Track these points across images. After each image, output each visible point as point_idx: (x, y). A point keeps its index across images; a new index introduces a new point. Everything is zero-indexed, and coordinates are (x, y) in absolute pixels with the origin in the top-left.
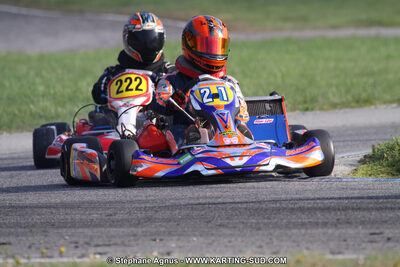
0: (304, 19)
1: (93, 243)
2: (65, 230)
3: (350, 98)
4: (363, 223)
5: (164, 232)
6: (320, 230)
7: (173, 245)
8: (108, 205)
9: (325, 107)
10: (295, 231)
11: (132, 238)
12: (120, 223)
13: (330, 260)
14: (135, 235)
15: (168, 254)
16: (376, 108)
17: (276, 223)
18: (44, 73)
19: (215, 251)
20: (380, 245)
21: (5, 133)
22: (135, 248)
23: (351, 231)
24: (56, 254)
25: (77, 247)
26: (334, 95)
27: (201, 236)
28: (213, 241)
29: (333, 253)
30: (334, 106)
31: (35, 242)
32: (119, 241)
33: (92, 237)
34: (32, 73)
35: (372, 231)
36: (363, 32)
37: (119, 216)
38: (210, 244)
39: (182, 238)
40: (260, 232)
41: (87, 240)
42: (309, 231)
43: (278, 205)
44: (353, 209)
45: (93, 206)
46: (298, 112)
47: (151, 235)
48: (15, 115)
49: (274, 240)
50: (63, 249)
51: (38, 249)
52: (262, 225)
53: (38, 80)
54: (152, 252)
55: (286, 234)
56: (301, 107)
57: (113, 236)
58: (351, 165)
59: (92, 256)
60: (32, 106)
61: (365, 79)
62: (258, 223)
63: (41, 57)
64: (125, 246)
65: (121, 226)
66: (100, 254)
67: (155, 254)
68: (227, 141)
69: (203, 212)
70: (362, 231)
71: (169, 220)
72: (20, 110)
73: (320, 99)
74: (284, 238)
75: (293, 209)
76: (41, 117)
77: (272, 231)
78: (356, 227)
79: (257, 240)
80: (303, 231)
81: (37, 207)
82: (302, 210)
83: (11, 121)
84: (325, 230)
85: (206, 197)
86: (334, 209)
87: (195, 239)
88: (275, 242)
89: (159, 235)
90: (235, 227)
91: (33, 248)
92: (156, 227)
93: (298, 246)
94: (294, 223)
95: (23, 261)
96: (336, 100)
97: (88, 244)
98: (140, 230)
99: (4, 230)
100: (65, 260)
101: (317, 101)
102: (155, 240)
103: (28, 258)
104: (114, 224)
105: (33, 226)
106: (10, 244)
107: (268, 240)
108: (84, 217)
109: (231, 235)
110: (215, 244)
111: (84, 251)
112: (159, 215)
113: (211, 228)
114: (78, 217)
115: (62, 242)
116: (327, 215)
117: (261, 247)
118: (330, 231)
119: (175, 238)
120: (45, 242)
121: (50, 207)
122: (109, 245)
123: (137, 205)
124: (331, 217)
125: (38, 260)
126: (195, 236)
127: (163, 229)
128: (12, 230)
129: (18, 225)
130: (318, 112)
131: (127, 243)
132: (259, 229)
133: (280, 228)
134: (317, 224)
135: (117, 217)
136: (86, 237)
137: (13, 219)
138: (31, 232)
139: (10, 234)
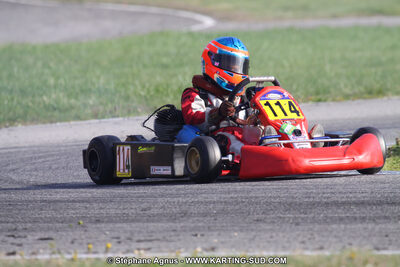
1: (135, 239)
2: (103, 225)
3: (362, 89)
5: (204, 227)
6: (360, 225)
8: (140, 200)
9: (338, 98)
10: (334, 226)
11: (172, 233)
12: (157, 218)
14: (174, 231)
15: (213, 249)
16: (389, 99)
17: (313, 218)
18: (52, 65)
19: (258, 246)
21: (20, 126)
22: (178, 244)
23: (391, 226)
24: (104, 248)
25: (119, 242)
26: (346, 86)
27: (241, 231)
28: (255, 236)
29: (378, 249)
30: (347, 97)
31: (77, 237)
32: (160, 238)
33: (132, 233)
34: (39, 64)
36: (365, 21)
37: (155, 211)
38: (253, 239)
40: (299, 227)
41: (128, 235)
42: (348, 226)
43: (311, 200)
44: (388, 203)
46: (310, 103)
47: (191, 230)
48: (28, 107)
49: (316, 235)
50: (109, 245)
51: (81, 244)
52: (300, 220)
53: (47, 71)
54: (195, 248)
55: (327, 230)
56: (313, 98)
57: (152, 232)
59: (136, 252)
60: (45, 98)
61: (373, 70)
62: (295, 218)
64: (167, 241)
65: (158, 221)
66: (145, 249)
67: (199, 249)
69: (237, 207)
71: (205, 215)
72: (33, 102)
73: (332, 90)
74: (325, 234)
75: (327, 204)
76: (55, 109)
77: (312, 226)
78: (396, 222)
79: (299, 235)
80: (342, 226)
81: (68, 201)
82: (336, 204)
83: (26, 114)
84: (365, 225)
86: (369, 204)
87: (236, 234)
89: (199, 231)
90: (274, 222)
91: (76, 244)
92: (193, 222)
93: (341, 241)
94: (331, 218)
96: (347, 91)
97: (130, 239)
98: (178, 225)
99: (41, 225)
101: (329, 92)
102: (196, 235)
104: (151, 219)
105: (70, 221)
106: (51, 239)
107: (309, 236)
108: (118, 211)
109: (272, 230)
110: (257, 239)
111: (127, 247)
112: (195, 210)
113: (250, 223)
114: (112, 212)
115: (103, 237)
116: (363, 210)
117: (303, 242)
118: (370, 226)
119: (216, 233)
120: (87, 237)
121: (83, 202)
122: (150, 241)
123: (170, 199)
124: (367, 211)
126: (235, 231)
127: (200, 224)
128: (50, 225)
129: (53, 220)
130: (331, 103)
131: (168, 238)
132: (297, 224)
133: (319, 222)
134: (355, 219)
135: (152, 212)
136: (125, 232)
137: (48, 213)
138: (70, 227)
139: (49, 229)
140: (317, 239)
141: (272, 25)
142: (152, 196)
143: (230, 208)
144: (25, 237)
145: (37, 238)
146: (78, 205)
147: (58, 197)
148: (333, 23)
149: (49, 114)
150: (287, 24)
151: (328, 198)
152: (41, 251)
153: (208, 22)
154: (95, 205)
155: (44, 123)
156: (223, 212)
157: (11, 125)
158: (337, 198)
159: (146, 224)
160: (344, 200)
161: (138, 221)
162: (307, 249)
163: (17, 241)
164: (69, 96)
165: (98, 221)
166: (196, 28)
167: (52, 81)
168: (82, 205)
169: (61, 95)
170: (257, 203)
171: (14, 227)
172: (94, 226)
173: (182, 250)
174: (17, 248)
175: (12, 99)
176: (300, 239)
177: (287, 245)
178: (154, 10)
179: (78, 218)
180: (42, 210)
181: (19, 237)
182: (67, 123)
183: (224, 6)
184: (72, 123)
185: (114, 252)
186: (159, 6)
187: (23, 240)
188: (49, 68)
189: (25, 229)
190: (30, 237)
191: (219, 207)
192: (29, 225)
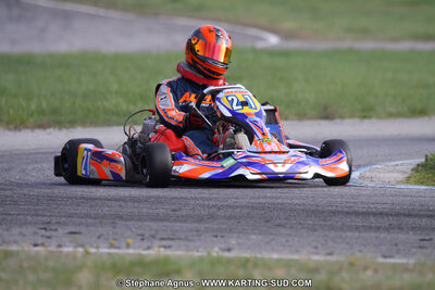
1: (158, 237)
4: (413, 229)
5: (226, 229)
6: (373, 234)
7: (233, 242)
8: (173, 201)
9: (382, 115)
10: (349, 234)
11: (195, 233)
12: (185, 219)
13: (382, 264)
14: (198, 231)
15: (229, 250)
16: (430, 119)
17: (331, 225)
20: (428, 251)
22: (198, 243)
23: (402, 237)
24: (124, 244)
25: (143, 239)
26: (391, 104)
28: (272, 240)
29: (385, 257)
31: (104, 232)
32: (183, 237)
33: (157, 231)
35: (422, 237)
37: (184, 212)
38: (268, 243)
39: (241, 235)
40: (316, 233)
41: (153, 233)
42: (362, 234)
44: (405, 215)
45: (159, 200)
46: (356, 119)
47: (213, 231)
49: (329, 241)
50: (130, 241)
51: (107, 239)
52: (318, 227)
55: (341, 237)
56: (359, 114)
57: (177, 231)
58: (404, 172)
59: (156, 249)
62: (315, 225)
63: (117, 57)
64: (189, 240)
65: (185, 221)
66: (165, 247)
67: (216, 249)
68: (268, 148)
69: (262, 212)
70: (413, 237)
71: (230, 218)
73: (378, 108)
74: (339, 240)
75: (347, 213)
77: (327, 233)
78: (408, 233)
79: (313, 241)
80: (357, 234)
81: (107, 199)
82: (357, 214)
84: (378, 234)
85: (266, 197)
86: (387, 215)
87: (254, 237)
88: (330, 244)
89: (220, 232)
90: (292, 227)
91: (102, 239)
92: (218, 224)
93: (351, 248)
94: (348, 226)
95: (93, 250)
97: (153, 237)
98: (202, 226)
99: (74, 220)
100: (131, 251)
101: (374, 110)
102: (217, 236)
103: (98, 247)
104: (178, 219)
106: (80, 233)
107: (323, 242)
108: (151, 211)
109: (290, 235)
110: (273, 243)
111: (148, 244)
112: (222, 213)
113: (271, 227)
114: (145, 210)
115: (129, 233)
116: (380, 220)
117: (316, 247)
118: (383, 235)
119: (235, 235)
120: (113, 233)
122: (172, 239)
123: (201, 202)
124: (384, 222)
125: (106, 250)
126: (254, 234)
127: (224, 226)
128: (83, 220)
129: (88, 216)
131: (190, 238)
132: (315, 230)
133: (336, 229)
134: (370, 228)
135: (181, 212)
136: (151, 230)
137: (84, 210)
138: (100, 223)
139: (81, 224)
143: (255, 212)
144: (56, 230)
145: (67, 231)
148: (391, 46)
150: (346, 44)
151: (350, 207)
152: (67, 244)
153: (273, 40)
158: (359, 208)
159: (172, 224)
160: (364, 210)
161: (168, 220)
162: (317, 254)
163: (48, 234)
165: (128, 219)
166: (260, 45)
168: (117, 203)
170: (281, 209)
171: (46, 219)
172: (124, 223)
173: (200, 249)
174: (44, 240)
177: (300, 249)
179: (111, 215)
180: (79, 206)
181: (51, 230)
183: (289, 25)
185: (134, 248)
187: (53, 233)
188: (116, 75)
189: (59, 223)
190: (60, 231)
191: (245, 211)
192: (64, 219)
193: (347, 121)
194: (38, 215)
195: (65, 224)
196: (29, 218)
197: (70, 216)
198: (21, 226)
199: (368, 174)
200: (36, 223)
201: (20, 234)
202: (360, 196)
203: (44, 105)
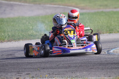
0: (106, 6)
2: (45, 70)
7: (78, 74)
8: (56, 62)
9: (116, 32)
10: (114, 70)
11: (66, 72)
14: (66, 71)
17: (108, 67)
18: (31, 22)
19: (91, 76)
25: (50, 75)
27: (86, 71)
28: (90, 73)
31: (37, 73)
32: (62, 73)
33: (54, 72)
34: (27, 23)
38: (89, 74)
39: (80, 72)
40: (104, 70)
41: (52, 73)
42: (118, 70)
43: (107, 62)
46: (108, 33)
47: (71, 71)
48: (24, 35)
49: (108, 73)
52: (104, 68)
53: (29, 24)
56: (109, 32)
57: (60, 72)
60: (29, 32)
62: (102, 68)
63: (29, 18)
65: (62, 69)
69: (85, 64)
71: (75, 67)
72: (25, 34)
73: (114, 30)
74: (111, 72)
75: (112, 63)
76: (32, 36)
77: (107, 70)
79: (103, 73)
80: (116, 70)
81: (35, 63)
82: (115, 63)
83: (23, 37)
85: (85, 60)
87: (84, 72)
89: (73, 71)
90: (96, 69)
92: (72, 69)
93: (116, 74)
94: (113, 67)
97: (53, 74)
98: (67, 70)
99: (27, 70)
101: (113, 30)
104: (59, 68)
106: (30, 74)
107: (106, 73)
108: (50, 66)
109: (95, 71)
112: (72, 65)
113: (89, 69)
114: (48, 66)
115: (45, 73)
117: (104, 75)
119: (78, 72)
120: (40, 73)
121: (39, 63)
122: (59, 74)
123: (65, 62)
126: (84, 71)
127: (74, 69)
128: (30, 70)
130: (114, 34)
131: (64, 73)
132: (103, 69)
133: (109, 69)
135: (60, 66)
137: (29, 66)
138: (35, 70)
139: (29, 71)
140: (109, 74)
141: (96, 11)
142: (60, 61)
143: (83, 65)
144: (22, 73)
145: (25, 74)
146: (38, 64)
147: (32, 62)
148: (115, 10)
149: (30, 37)
150: (101, 10)
151: (112, 61)
152: (27, 77)
154: (43, 64)
155: (29, 40)
156: (81, 66)
157: (19, 40)
159: (58, 70)
160: (117, 62)
161: (56, 69)
162: (105, 77)
163: (20, 75)
164: (36, 32)
165: (44, 69)
167: (31, 27)
168: (39, 64)
169: (33, 31)
170: (91, 63)
171: (19, 70)
172: (42, 70)
174: (19, 77)
175: (19, 33)
176: (104, 74)
177: (99, 75)
178: (61, 6)
179: (38, 68)
180: (27, 65)
181: (20, 73)
182: (35, 40)
183: (82, 5)
184: (37, 40)
186: (63, 5)
187: (21, 74)
188: (30, 23)
189: (22, 71)
190: (23, 74)
191: (80, 64)
192: (23, 70)
193: (105, 34)
194: (15, 69)
195: (24, 71)
196: (13, 70)
197: (25, 69)
198: (10, 73)
199: (115, 51)
200: (15, 72)
201: (11, 75)
202: (115, 58)
203: (10, 34)
